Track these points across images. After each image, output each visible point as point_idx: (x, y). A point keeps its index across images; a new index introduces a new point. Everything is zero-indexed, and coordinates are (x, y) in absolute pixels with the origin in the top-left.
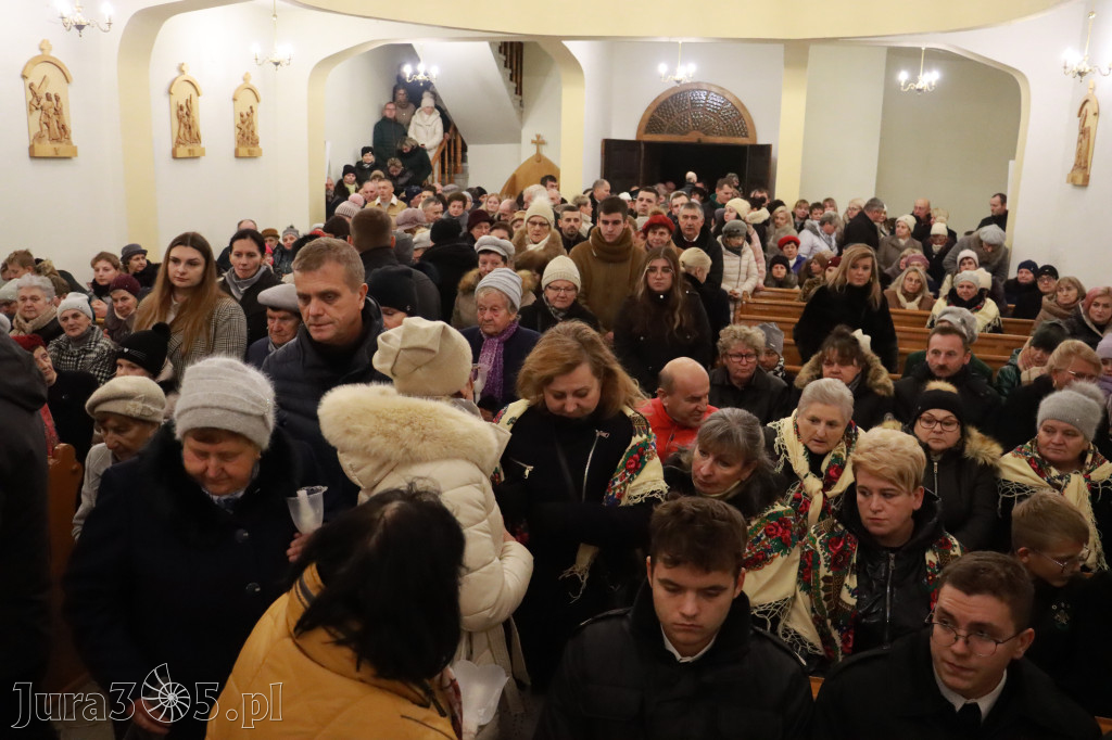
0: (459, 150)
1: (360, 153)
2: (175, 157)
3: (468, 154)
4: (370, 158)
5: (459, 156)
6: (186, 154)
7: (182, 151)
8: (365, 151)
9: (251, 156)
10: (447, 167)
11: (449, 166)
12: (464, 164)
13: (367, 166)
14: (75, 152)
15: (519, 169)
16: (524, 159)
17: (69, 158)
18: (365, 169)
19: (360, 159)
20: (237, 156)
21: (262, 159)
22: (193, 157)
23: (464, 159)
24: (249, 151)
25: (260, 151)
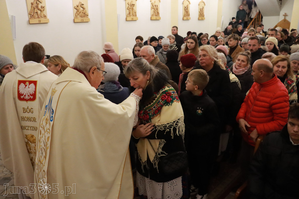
0: (260, 18)
1: (232, 19)
2: (183, 20)
3: (263, 19)
4: (235, 20)
5: (260, 20)
6: (186, 19)
7: (185, 18)
8: (233, 18)
9: (202, 20)
10: (256, 23)
11: (257, 23)
12: (262, 22)
13: (233, 22)
14: (160, 18)
15: (278, 24)
16: (280, 21)
17: (159, 20)
18: (233, 23)
19: (232, 21)
20: (199, 19)
21: (205, 20)
22: (188, 20)
23: (262, 21)
24: (202, 18)
25: (205, 18)
